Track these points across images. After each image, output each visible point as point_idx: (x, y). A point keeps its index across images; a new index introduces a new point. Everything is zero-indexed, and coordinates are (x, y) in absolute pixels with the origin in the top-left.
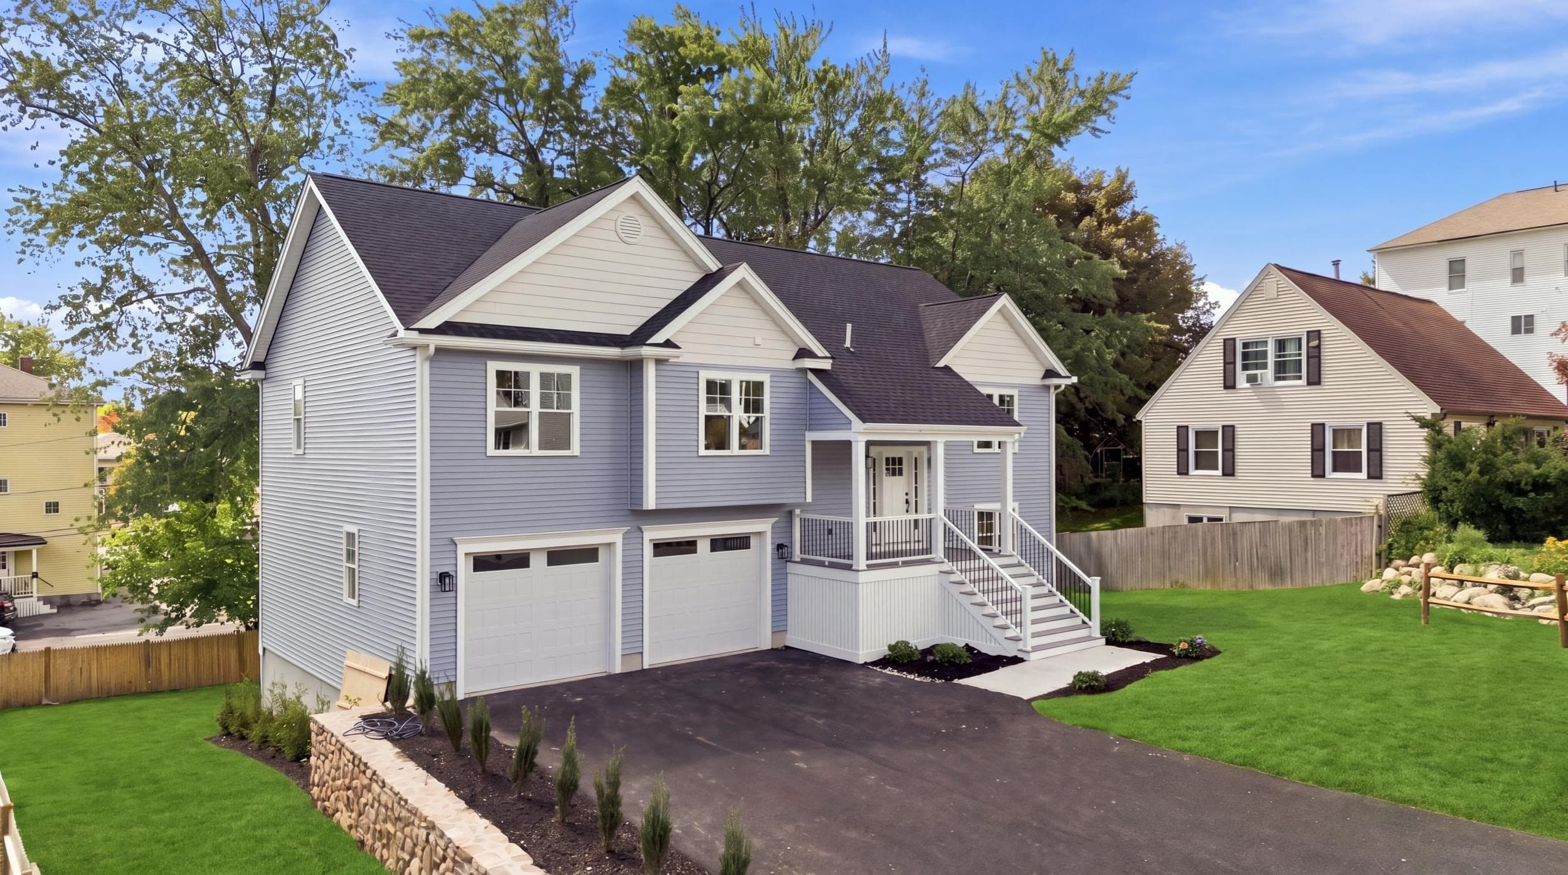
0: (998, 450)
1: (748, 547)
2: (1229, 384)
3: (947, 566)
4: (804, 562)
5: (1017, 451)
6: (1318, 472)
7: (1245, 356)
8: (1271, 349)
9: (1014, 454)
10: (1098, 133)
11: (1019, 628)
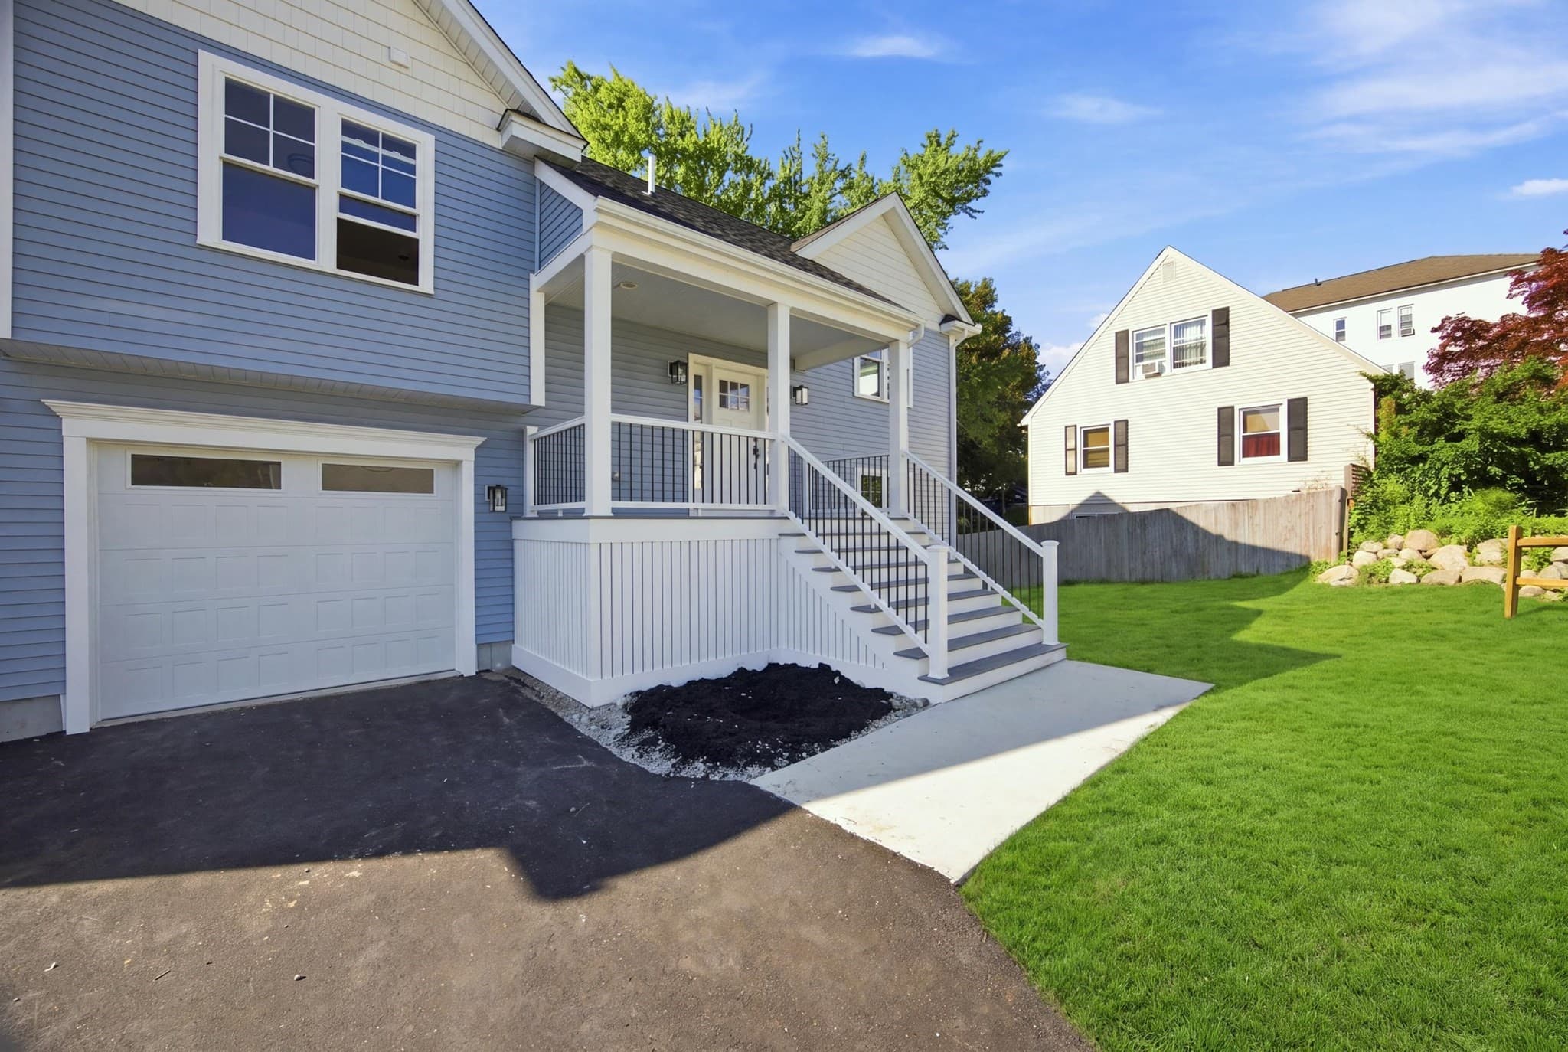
0: (886, 400)
1: (428, 489)
2: (1122, 378)
3: (796, 524)
4: (543, 516)
5: (911, 406)
6: (1225, 459)
7: (1140, 347)
8: (1167, 335)
9: (909, 408)
10: (974, 214)
11: (922, 633)
